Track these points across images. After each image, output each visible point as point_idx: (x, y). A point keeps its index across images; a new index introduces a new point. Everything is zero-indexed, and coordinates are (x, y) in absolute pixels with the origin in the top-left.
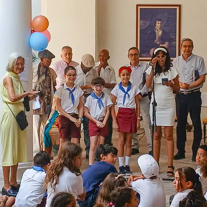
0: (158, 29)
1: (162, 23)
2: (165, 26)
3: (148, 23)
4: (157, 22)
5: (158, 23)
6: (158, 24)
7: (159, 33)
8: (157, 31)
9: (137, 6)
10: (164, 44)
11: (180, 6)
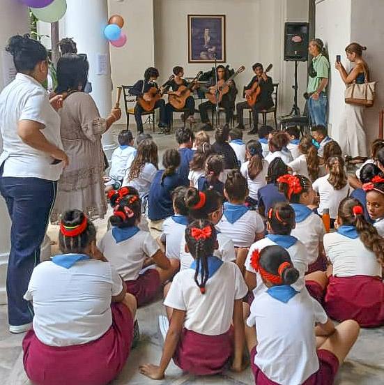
0: (207, 36)
1: (209, 31)
2: (212, 33)
5: (207, 31)
8: (205, 37)
9: (189, 16)
10: (211, 48)
11: (224, 16)
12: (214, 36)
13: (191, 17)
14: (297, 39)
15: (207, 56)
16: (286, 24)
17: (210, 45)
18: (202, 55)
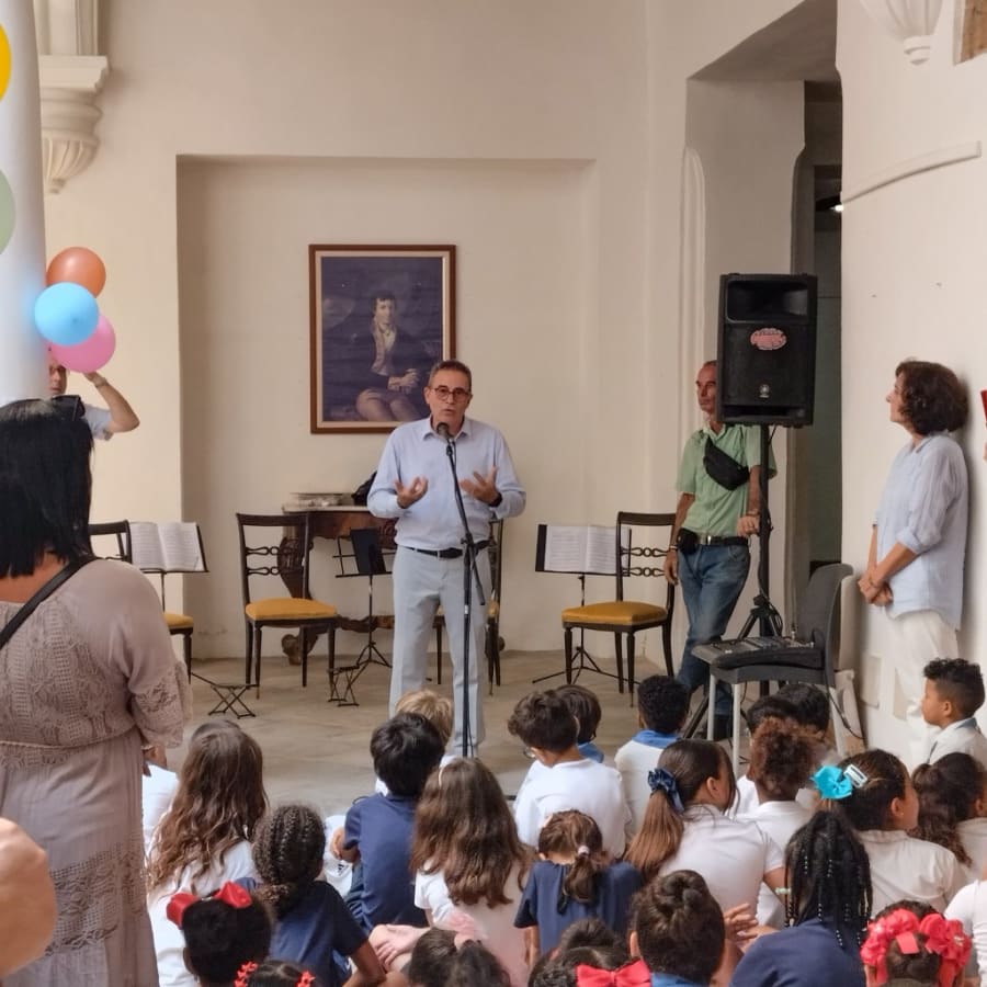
0: (383, 327)
1: (394, 308)
2: (405, 315)
3: (349, 307)
4: (380, 303)
5: (383, 307)
6: (383, 310)
7: (387, 339)
8: (377, 333)
9: (313, 249)
10: (402, 374)
11: (452, 250)
12: (413, 328)
13: (319, 255)
14: (768, 339)
15: (385, 406)
16: (724, 278)
17: (398, 362)
18: (367, 401)
